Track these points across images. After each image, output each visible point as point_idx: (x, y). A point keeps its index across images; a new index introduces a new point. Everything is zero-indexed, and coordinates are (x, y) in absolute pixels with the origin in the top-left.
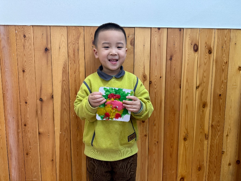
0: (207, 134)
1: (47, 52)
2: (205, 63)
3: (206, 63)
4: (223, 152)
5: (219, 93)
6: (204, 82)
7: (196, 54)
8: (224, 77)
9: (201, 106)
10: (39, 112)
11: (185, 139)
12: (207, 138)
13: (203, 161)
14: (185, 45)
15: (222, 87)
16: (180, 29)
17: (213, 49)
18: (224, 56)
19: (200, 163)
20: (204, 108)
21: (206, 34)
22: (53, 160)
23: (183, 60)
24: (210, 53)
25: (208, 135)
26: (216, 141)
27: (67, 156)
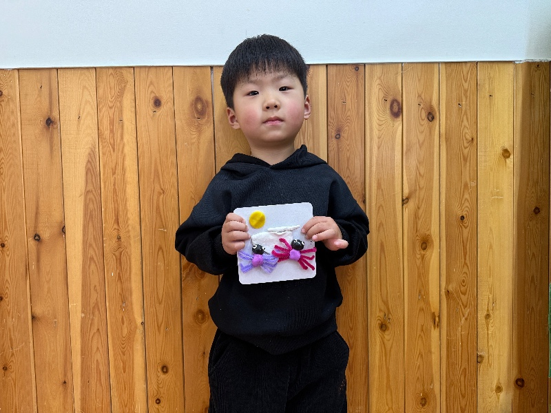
0: (437, 314)
1: (50, 126)
2: (421, 142)
3: (423, 143)
4: (479, 359)
5: (460, 214)
6: (421, 187)
7: (398, 122)
8: (468, 176)
9: (418, 244)
10: (33, 267)
11: (383, 327)
12: (437, 323)
13: (432, 382)
14: (370, 103)
15: (466, 199)
16: (356, 67)
17: (437, 110)
18: (465, 126)
19: (423, 385)
20: (424, 249)
21: (419, 75)
22: (65, 382)
23: (366, 137)
24: (430, 118)
25: (439, 317)
26: (460, 332)
27: (99, 372)
